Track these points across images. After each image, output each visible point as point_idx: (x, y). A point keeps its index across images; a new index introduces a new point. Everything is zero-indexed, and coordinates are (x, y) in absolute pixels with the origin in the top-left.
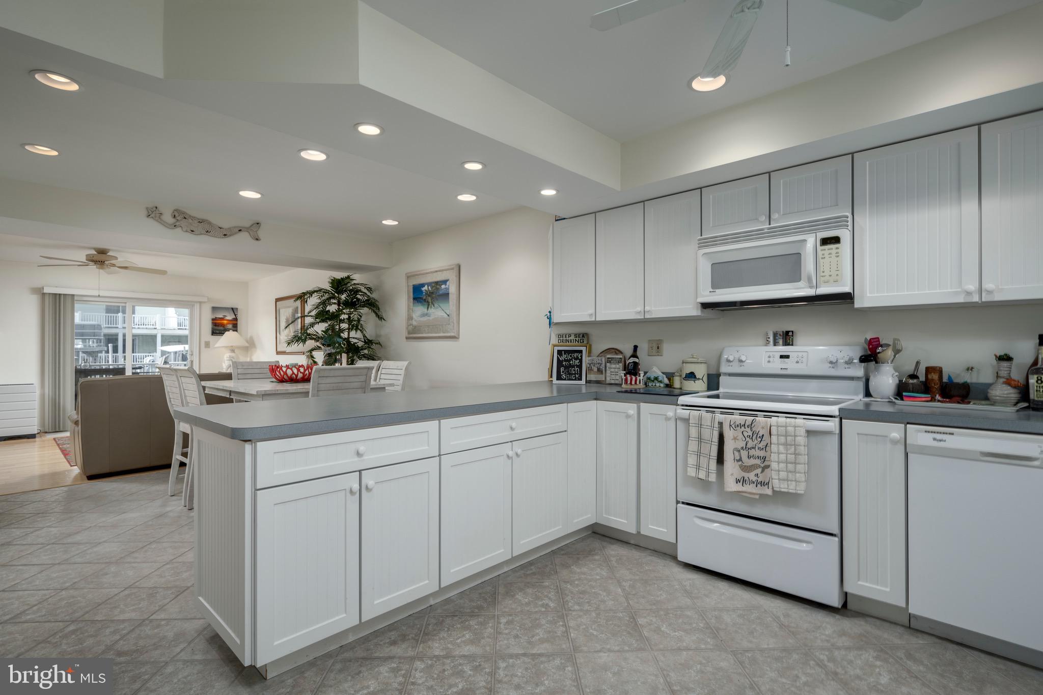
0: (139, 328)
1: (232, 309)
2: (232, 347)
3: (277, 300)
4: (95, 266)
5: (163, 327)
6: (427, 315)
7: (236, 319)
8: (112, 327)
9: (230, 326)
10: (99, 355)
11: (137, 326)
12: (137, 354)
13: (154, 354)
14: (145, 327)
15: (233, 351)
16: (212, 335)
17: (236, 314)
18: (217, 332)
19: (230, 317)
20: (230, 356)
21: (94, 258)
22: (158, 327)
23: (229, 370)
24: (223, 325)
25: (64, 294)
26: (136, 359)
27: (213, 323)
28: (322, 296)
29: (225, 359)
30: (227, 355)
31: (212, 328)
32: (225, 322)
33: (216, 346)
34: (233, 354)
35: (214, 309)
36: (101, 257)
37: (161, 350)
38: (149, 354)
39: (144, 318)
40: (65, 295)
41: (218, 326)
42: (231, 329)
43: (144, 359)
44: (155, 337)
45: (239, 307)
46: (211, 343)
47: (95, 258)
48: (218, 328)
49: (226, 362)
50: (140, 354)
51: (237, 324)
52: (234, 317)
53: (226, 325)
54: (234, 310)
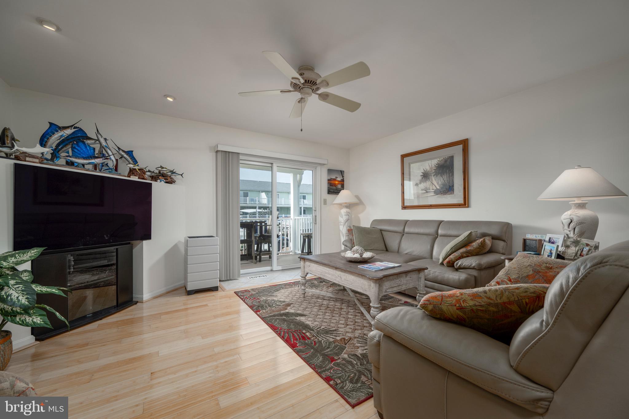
2: (347, 204)
3: (403, 157)
7: (343, 181)
9: (340, 187)
15: (348, 207)
16: (328, 193)
17: (343, 176)
18: (332, 192)
19: (339, 179)
23: (346, 224)
27: (328, 183)
29: (343, 214)
30: (343, 211)
31: (328, 188)
32: (337, 182)
33: (333, 203)
34: (349, 210)
35: (330, 171)
40: (233, 153)
41: (333, 186)
45: (345, 170)
46: (328, 201)
48: (332, 189)
49: (344, 216)
51: (344, 184)
52: (342, 179)
53: (337, 185)
54: (342, 172)
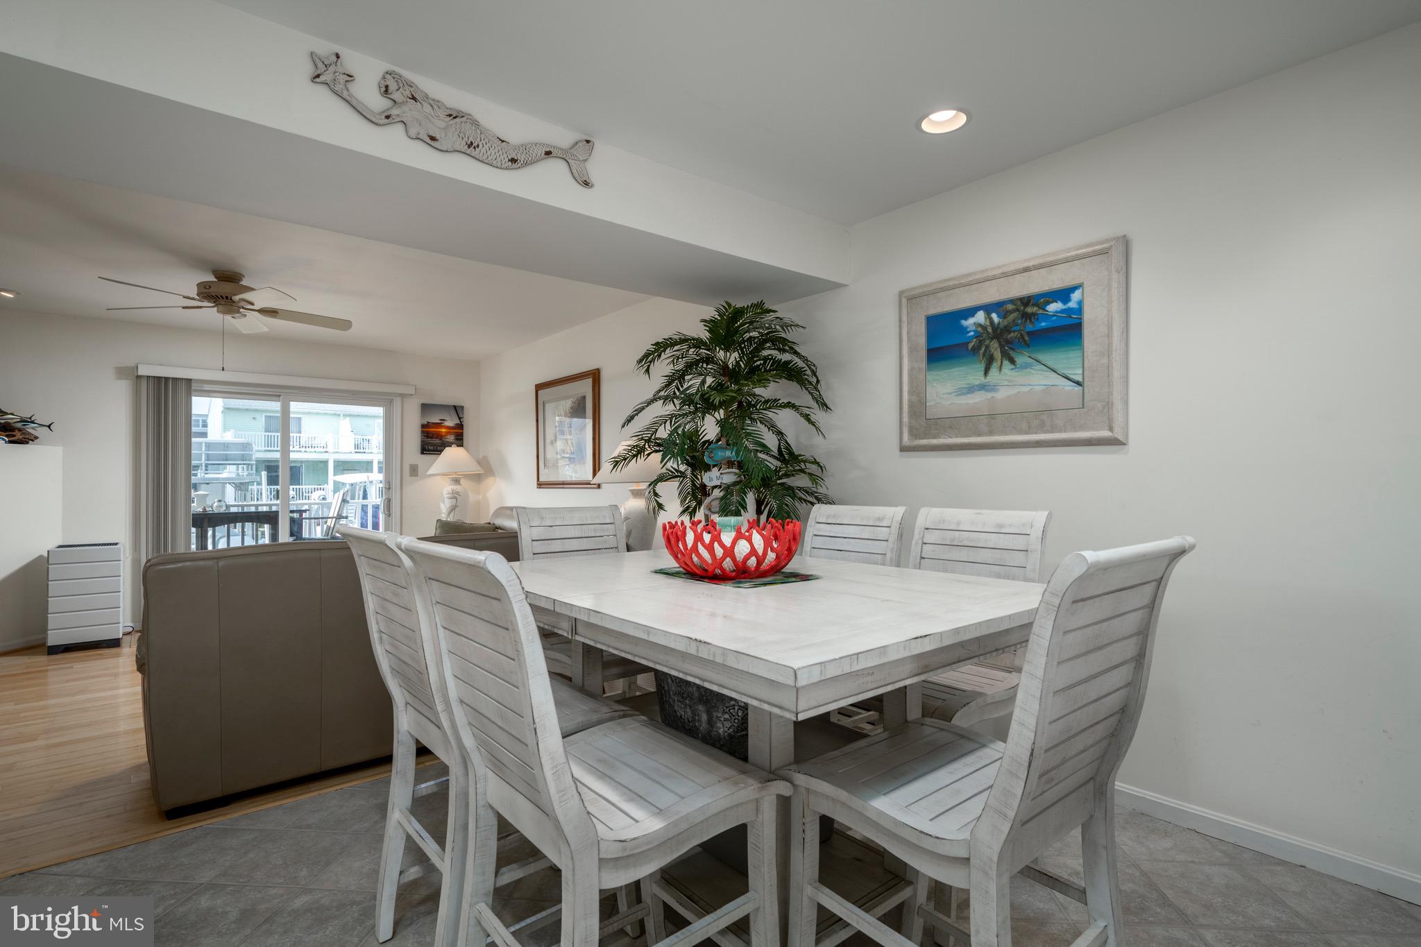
0: (305, 451)
1: (455, 407)
2: (455, 473)
3: (539, 387)
4: (216, 308)
5: (337, 450)
6: (983, 387)
7: (460, 426)
8: (270, 451)
9: (451, 438)
10: (250, 487)
11: (303, 449)
12: (304, 487)
13: (325, 486)
14: (313, 450)
15: (457, 481)
16: (422, 453)
17: (461, 416)
18: (431, 448)
19: (451, 422)
20: (453, 490)
21: (211, 290)
22: (330, 449)
23: (451, 516)
24: (439, 436)
25: (172, 378)
26: (303, 492)
27: (423, 432)
28: (678, 358)
29: (445, 497)
30: (447, 488)
31: (422, 441)
32: (444, 430)
33: (429, 473)
34: (457, 488)
35: (426, 408)
36: (225, 288)
37: (334, 481)
38: (319, 487)
39: (312, 438)
40: (175, 380)
41: (432, 438)
42: (453, 443)
43: (312, 492)
44: (325, 462)
45: (466, 404)
46: (420, 470)
47: (213, 291)
48: (432, 442)
49: (447, 500)
50: (307, 487)
51: (462, 433)
52: (458, 422)
53: (445, 436)
54: (457, 410)
